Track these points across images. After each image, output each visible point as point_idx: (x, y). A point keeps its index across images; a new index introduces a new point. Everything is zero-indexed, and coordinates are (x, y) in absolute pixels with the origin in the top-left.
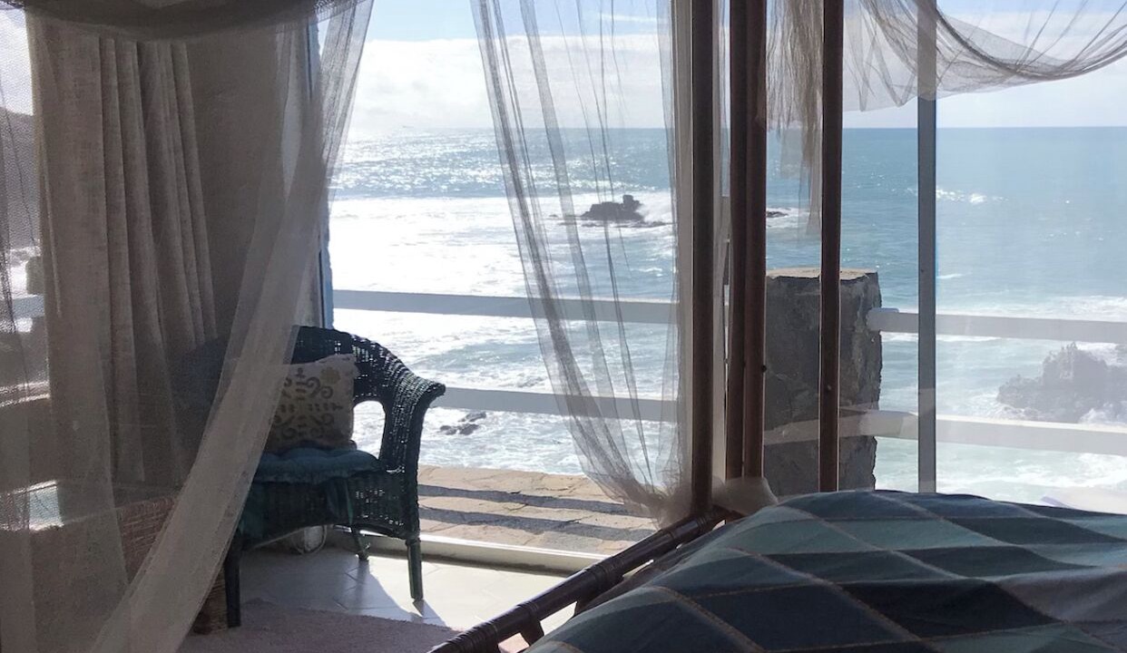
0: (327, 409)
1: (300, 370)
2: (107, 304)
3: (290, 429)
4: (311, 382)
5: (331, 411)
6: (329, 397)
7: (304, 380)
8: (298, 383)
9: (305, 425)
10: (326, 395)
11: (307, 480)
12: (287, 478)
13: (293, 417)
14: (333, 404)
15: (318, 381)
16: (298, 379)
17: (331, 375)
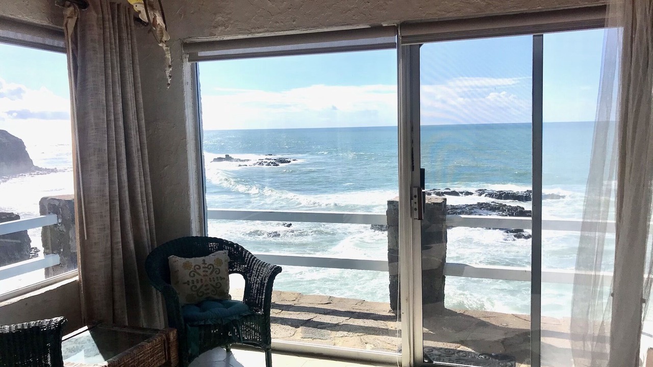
0: (218, 280)
1: (204, 260)
2: (109, 231)
3: (201, 292)
4: (209, 267)
5: (220, 281)
6: (219, 273)
7: (206, 266)
8: (203, 268)
9: (208, 289)
10: (218, 272)
11: (219, 322)
12: (210, 322)
13: (202, 285)
14: (221, 277)
15: (213, 265)
16: (203, 265)
17: (219, 262)
